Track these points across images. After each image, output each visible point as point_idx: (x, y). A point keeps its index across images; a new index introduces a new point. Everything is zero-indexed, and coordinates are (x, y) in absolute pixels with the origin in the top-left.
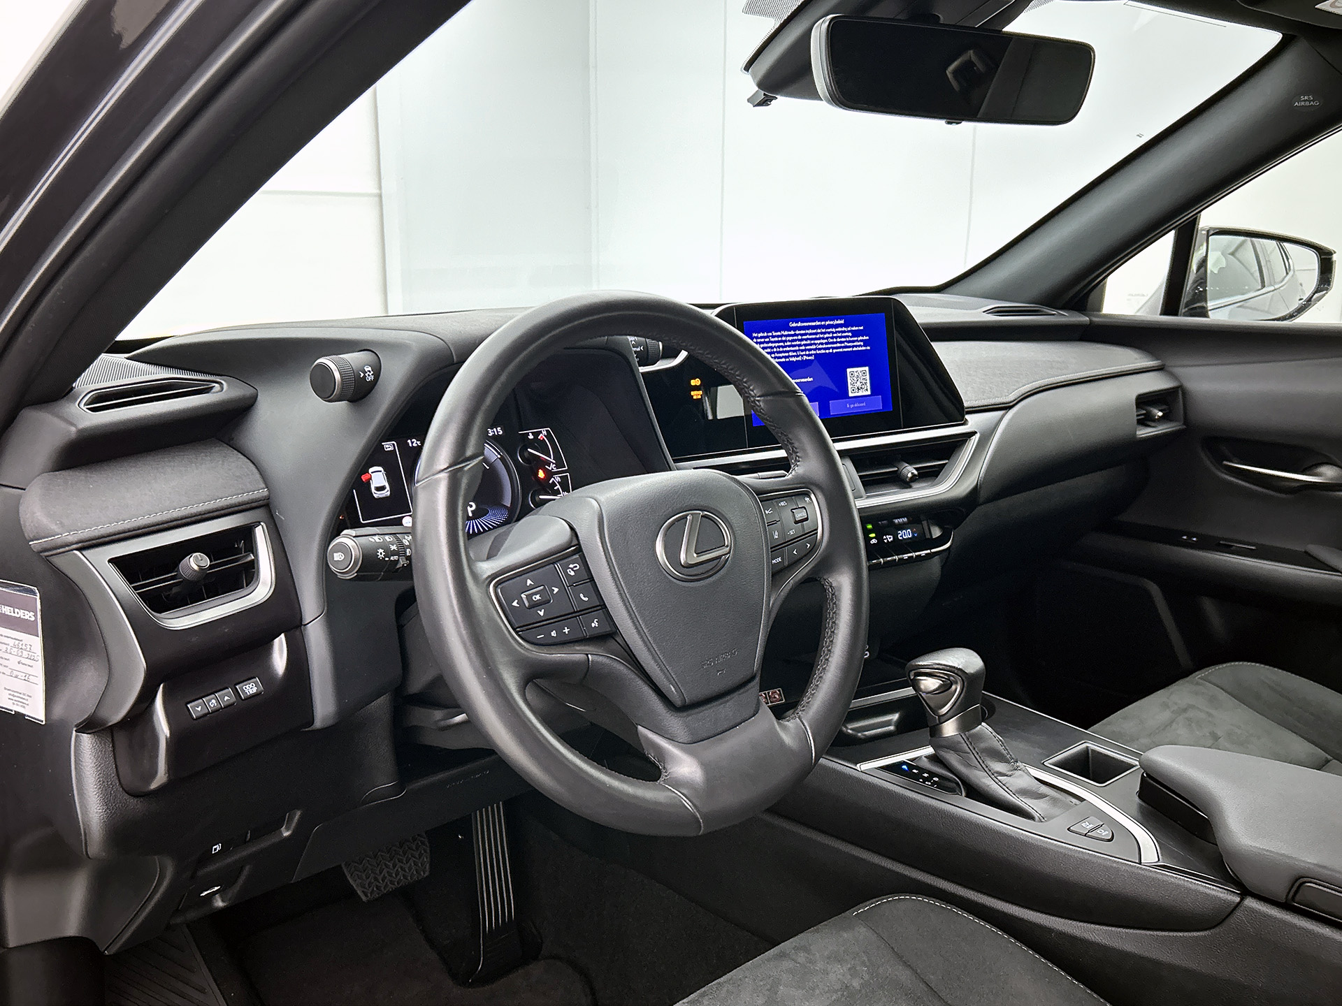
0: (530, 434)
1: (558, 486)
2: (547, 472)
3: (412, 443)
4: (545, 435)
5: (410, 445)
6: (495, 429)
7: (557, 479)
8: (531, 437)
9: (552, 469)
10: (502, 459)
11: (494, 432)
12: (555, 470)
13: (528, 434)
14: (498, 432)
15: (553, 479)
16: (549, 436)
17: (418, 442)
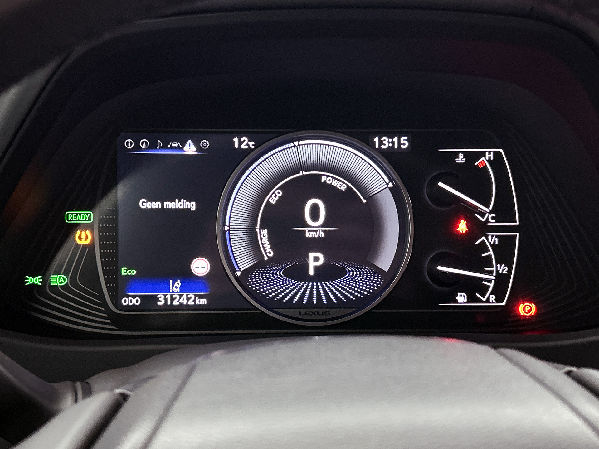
0: (461, 155)
1: (491, 252)
2: (474, 224)
3: (240, 143)
4: (489, 161)
5: (237, 146)
6: (396, 139)
7: (493, 239)
8: (461, 159)
9: (487, 221)
10: (395, 191)
11: (393, 143)
12: (493, 223)
13: (456, 155)
14: (399, 144)
15: (484, 238)
16: (497, 162)
17: (251, 144)
